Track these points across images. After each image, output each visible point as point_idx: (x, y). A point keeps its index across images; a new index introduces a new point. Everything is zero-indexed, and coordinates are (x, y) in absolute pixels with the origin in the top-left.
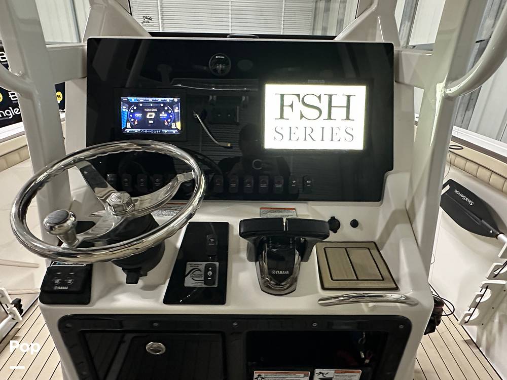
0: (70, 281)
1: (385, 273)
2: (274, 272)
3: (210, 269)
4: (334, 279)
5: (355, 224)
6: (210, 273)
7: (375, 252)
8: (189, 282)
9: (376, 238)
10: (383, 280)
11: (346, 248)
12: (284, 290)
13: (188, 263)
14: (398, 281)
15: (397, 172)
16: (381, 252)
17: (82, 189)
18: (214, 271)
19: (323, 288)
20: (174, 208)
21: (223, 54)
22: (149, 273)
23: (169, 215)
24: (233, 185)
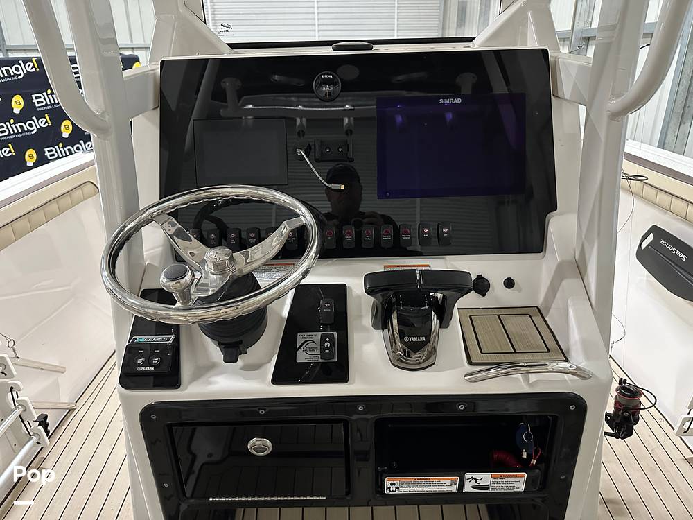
0: (156, 361)
1: (551, 344)
2: (406, 339)
3: (327, 339)
4: (483, 352)
5: (509, 283)
6: (327, 345)
7: (538, 319)
8: (302, 357)
9: (539, 302)
10: (549, 351)
11: (499, 316)
12: (420, 363)
13: (299, 334)
14: (568, 351)
15: (561, 214)
16: (546, 319)
17: (156, 250)
18: (331, 342)
19: (470, 363)
20: (275, 270)
21: (332, 73)
22: (249, 350)
23: (270, 278)
24: (348, 238)
